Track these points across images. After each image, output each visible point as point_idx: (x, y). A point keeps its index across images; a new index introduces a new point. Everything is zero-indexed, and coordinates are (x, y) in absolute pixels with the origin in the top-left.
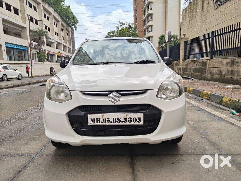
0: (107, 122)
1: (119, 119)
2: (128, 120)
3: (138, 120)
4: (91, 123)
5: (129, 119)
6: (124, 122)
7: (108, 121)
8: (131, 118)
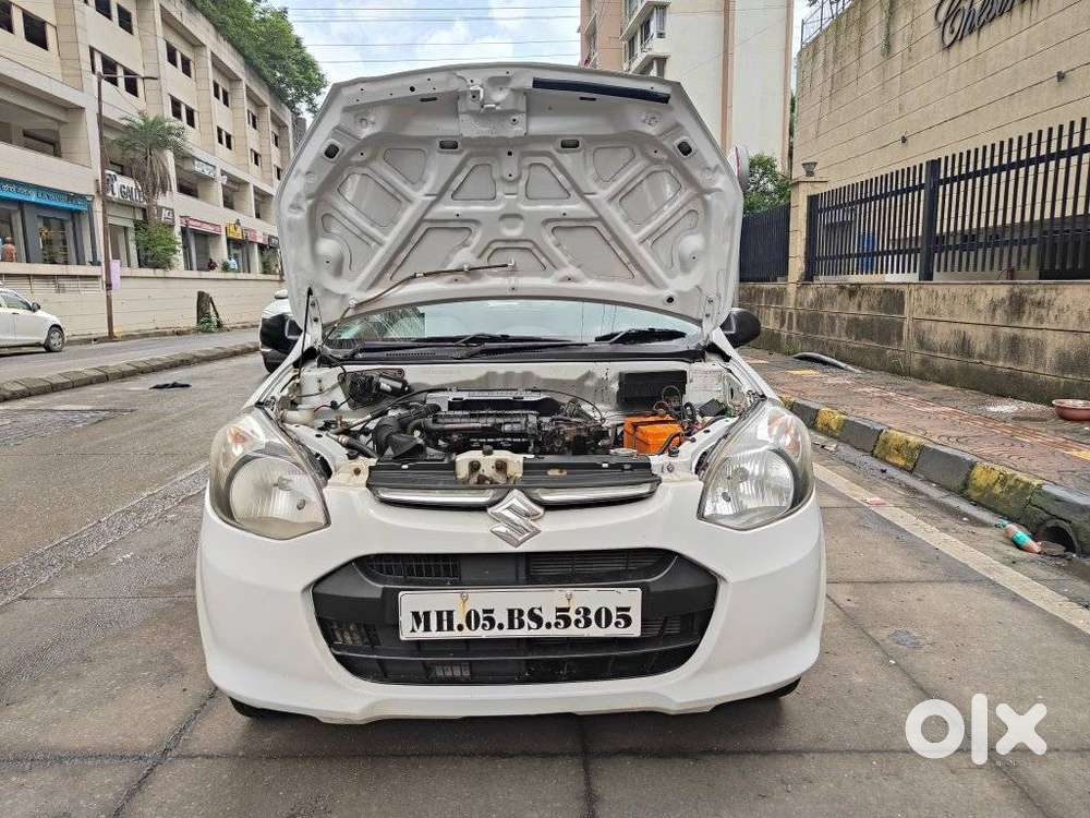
0: (484, 626)
1: (537, 612)
2: (573, 616)
3: (618, 617)
4: (413, 631)
5: (578, 612)
6: (557, 624)
7: (487, 623)
8: (587, 611)
